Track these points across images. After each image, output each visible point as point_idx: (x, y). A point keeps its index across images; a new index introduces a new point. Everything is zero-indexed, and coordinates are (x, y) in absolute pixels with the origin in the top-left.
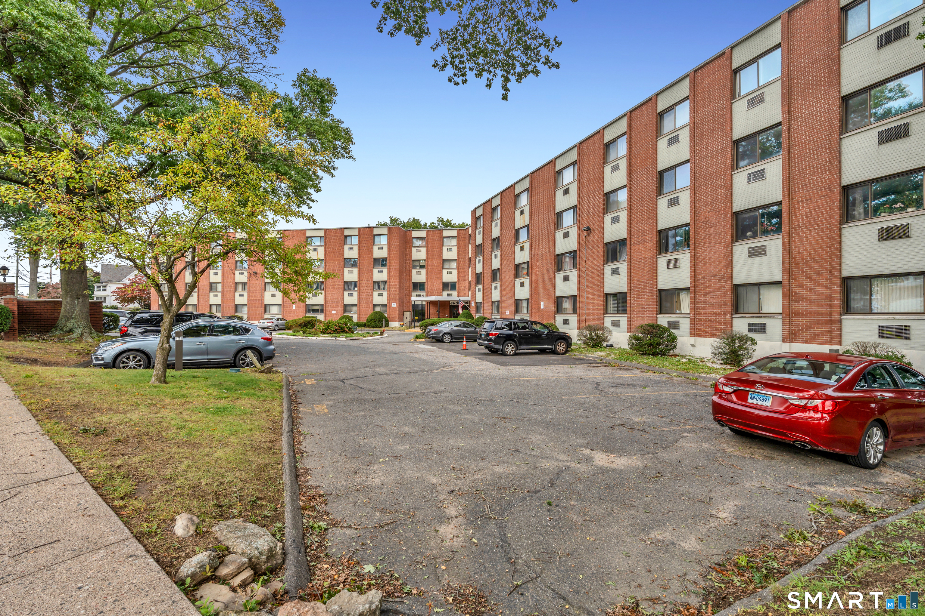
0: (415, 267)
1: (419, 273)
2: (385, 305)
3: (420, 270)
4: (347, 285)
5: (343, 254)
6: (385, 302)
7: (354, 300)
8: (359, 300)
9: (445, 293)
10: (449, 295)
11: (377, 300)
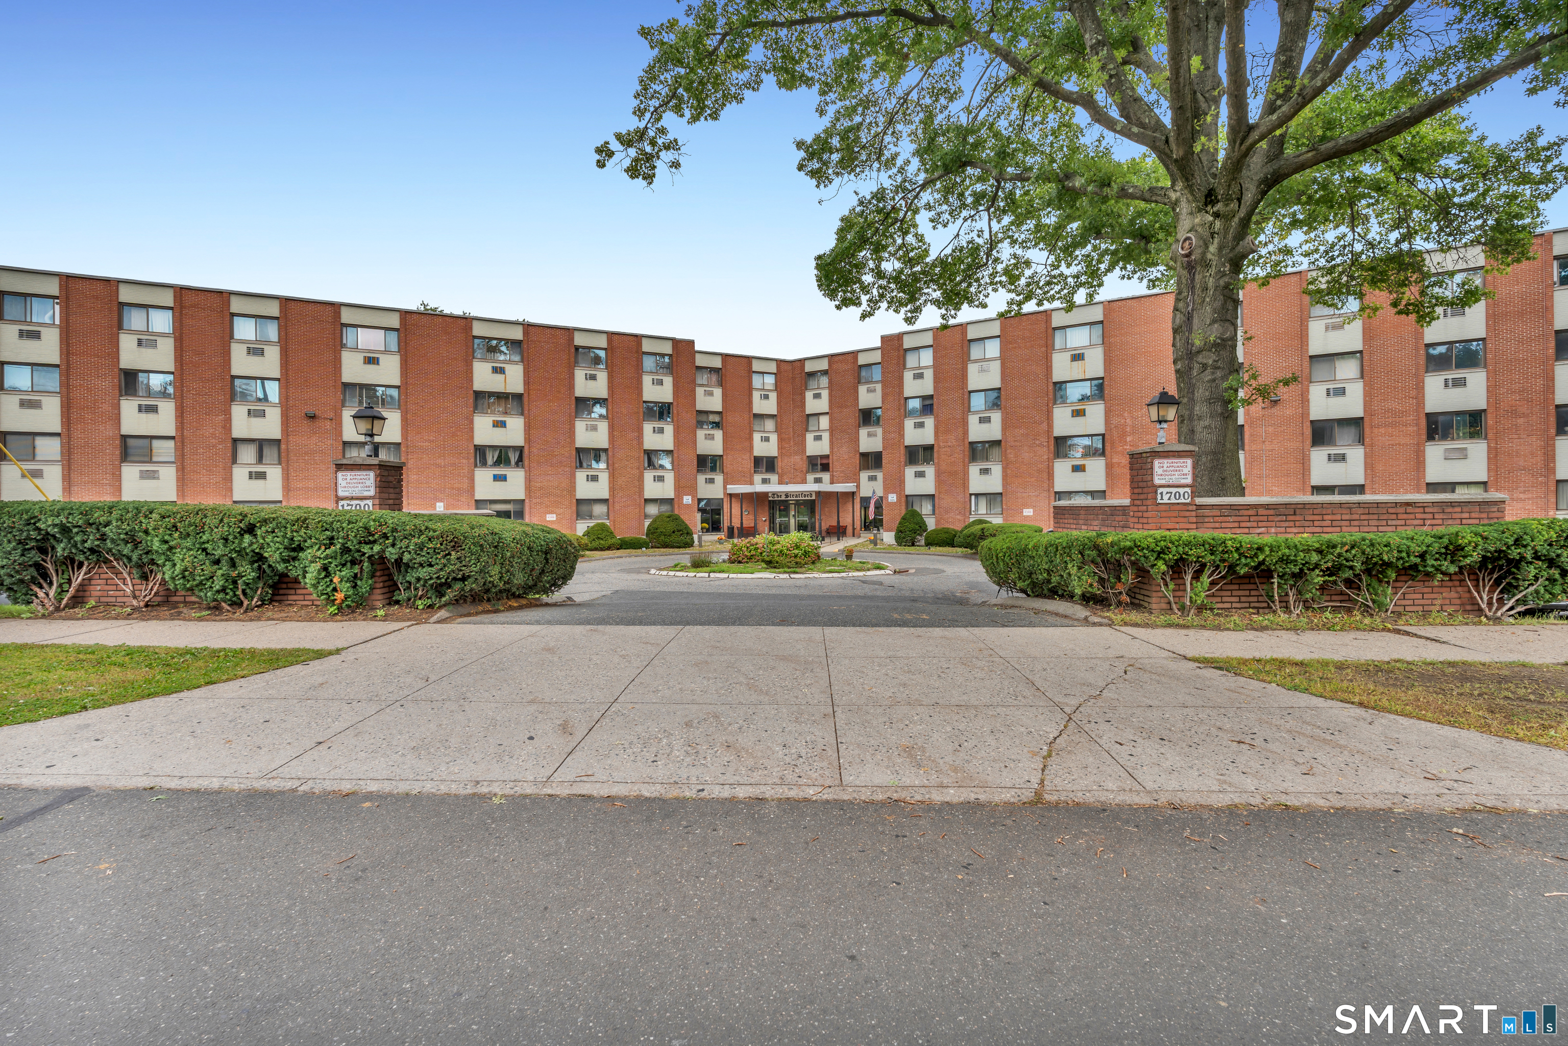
0: (700, 424)
1: (711, 437)
2: (669, 501)
3: (711, 432)
4: (585, 456)
5: (571, 386)
6: (670, 494)
7: (601, 489)
8: (612, 489)
9: (758, 478)
10: (765, 481)
11: (652, 489)
